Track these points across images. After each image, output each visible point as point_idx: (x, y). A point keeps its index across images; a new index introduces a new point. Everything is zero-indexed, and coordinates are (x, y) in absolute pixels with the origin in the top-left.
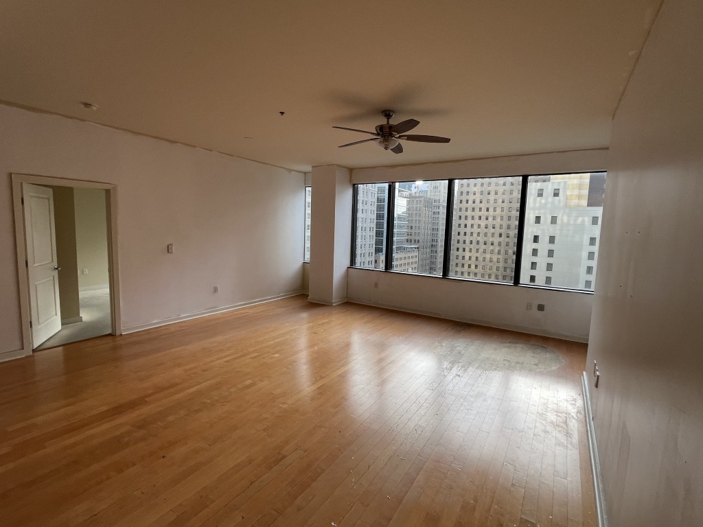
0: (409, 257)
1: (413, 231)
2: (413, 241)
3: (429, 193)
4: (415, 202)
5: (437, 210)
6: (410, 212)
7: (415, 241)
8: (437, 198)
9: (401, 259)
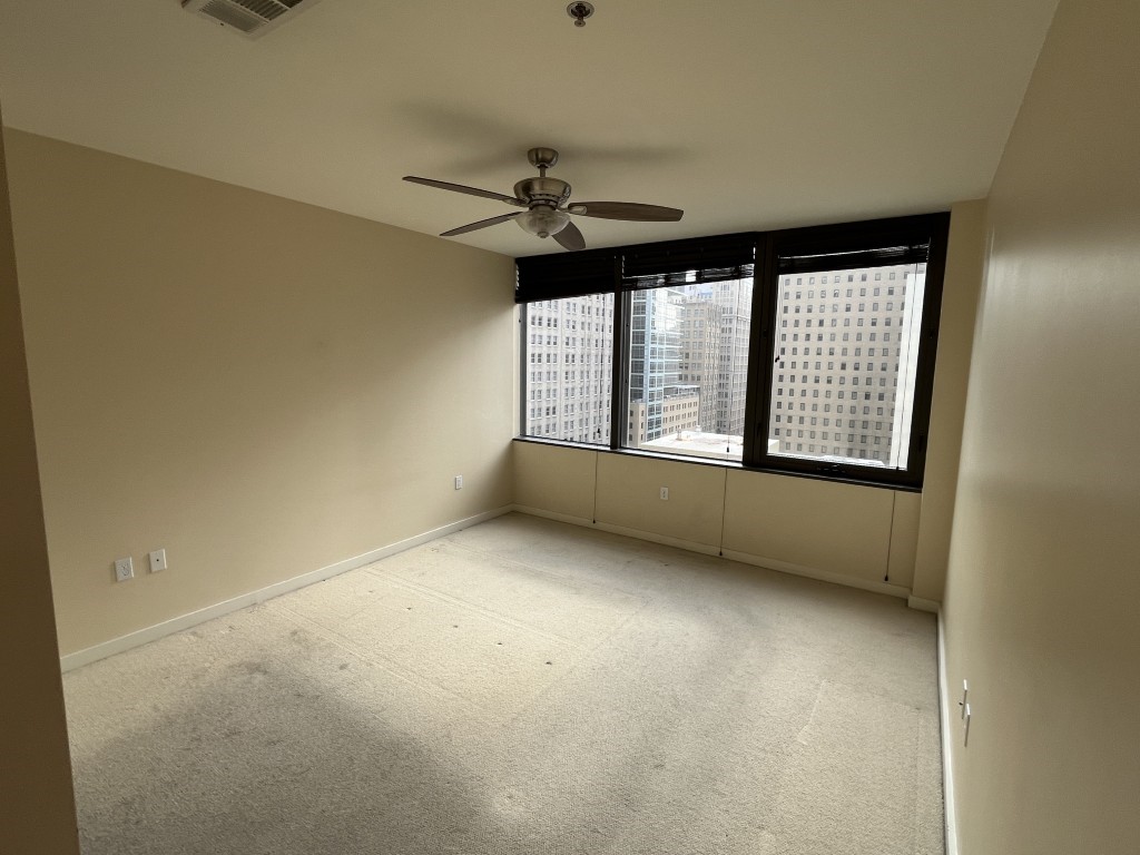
0: (684, 406)
1: (690, 361)
2: (690, 378)
3: (714, 296)
4: (693, 313)
5: (728, 326)
6: (686, 330)
7: (693, 378)
8: (727, 305)
9: (672, 408)
